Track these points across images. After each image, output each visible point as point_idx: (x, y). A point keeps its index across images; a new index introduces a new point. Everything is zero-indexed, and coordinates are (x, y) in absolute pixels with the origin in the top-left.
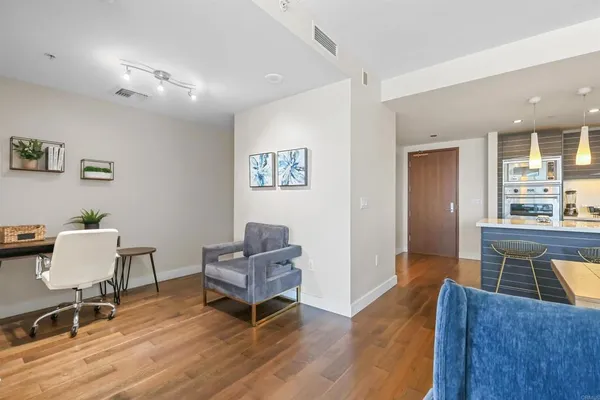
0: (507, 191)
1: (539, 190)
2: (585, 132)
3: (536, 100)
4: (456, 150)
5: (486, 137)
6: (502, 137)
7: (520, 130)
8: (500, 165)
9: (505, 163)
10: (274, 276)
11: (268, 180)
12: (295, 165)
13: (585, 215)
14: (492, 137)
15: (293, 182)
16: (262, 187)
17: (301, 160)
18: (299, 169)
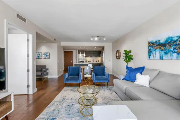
1: (83, 59)
4: (72, 52)
8: (78, 55)
10: (45, 73)
11: (41, 57)
12: (47, 55)
13: (87, 62)
14: (77, 50)
15: (46, 58)
16: (39, 59)
17: (48, 54)
18: (48, 56)
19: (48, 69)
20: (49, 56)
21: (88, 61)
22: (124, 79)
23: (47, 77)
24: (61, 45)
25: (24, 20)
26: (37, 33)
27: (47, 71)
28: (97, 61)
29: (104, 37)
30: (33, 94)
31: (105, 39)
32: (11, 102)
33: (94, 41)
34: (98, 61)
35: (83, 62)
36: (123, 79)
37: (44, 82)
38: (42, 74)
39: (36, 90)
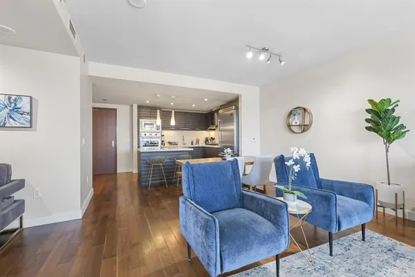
0: (142, 134)
1: (154, 134)
2: (173, 112)
3: (159, 96)
4: (116, 110)
5: (132, 106)
6: (139, 107)
7: (149, 105)
8: (138, 121)
9: (141, 120)
12: (16, 109)
13: (167, 145)
14: (135, 107)
15: (11, 123)
17: (24, 105)
19: (21, 184)
20: (31, 114)
21: (169, 143)
23: (15, 224)
29: (279, 57)
34: (198, 142)
35: (154, 144)
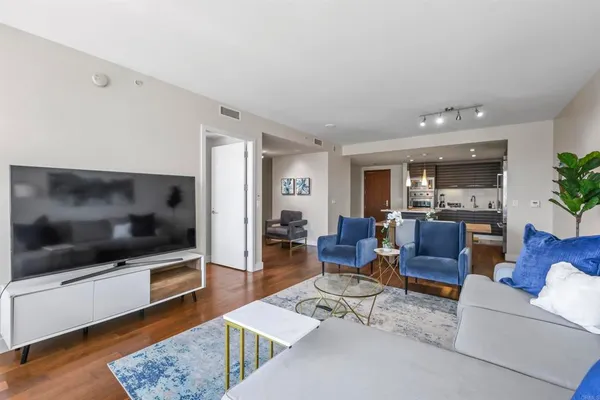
1: (425, 194)
4: (389, 171)
10: (298, 231)
11: (291, 191)
12: (304, 185)
13: (447, 207)
14: (404, 165)
15: (303, 192)
16: (288, 194)
17: (307, 183)
18: (306, 187)
20: (309, 187)
21: (449, 204)
22: (509, 280)
24: (344, 154)
25: (235, 115)
26: (264, 136)
27: (305, 227)
28: (495, 205)
29: (476, 108)
30: (254, 273)
31: (480, 115)
32: (200, 271)
33: (432, 130)
36: (502, 281)
37: (295, 252)
38: (288, 232)
39: (260, 266)
